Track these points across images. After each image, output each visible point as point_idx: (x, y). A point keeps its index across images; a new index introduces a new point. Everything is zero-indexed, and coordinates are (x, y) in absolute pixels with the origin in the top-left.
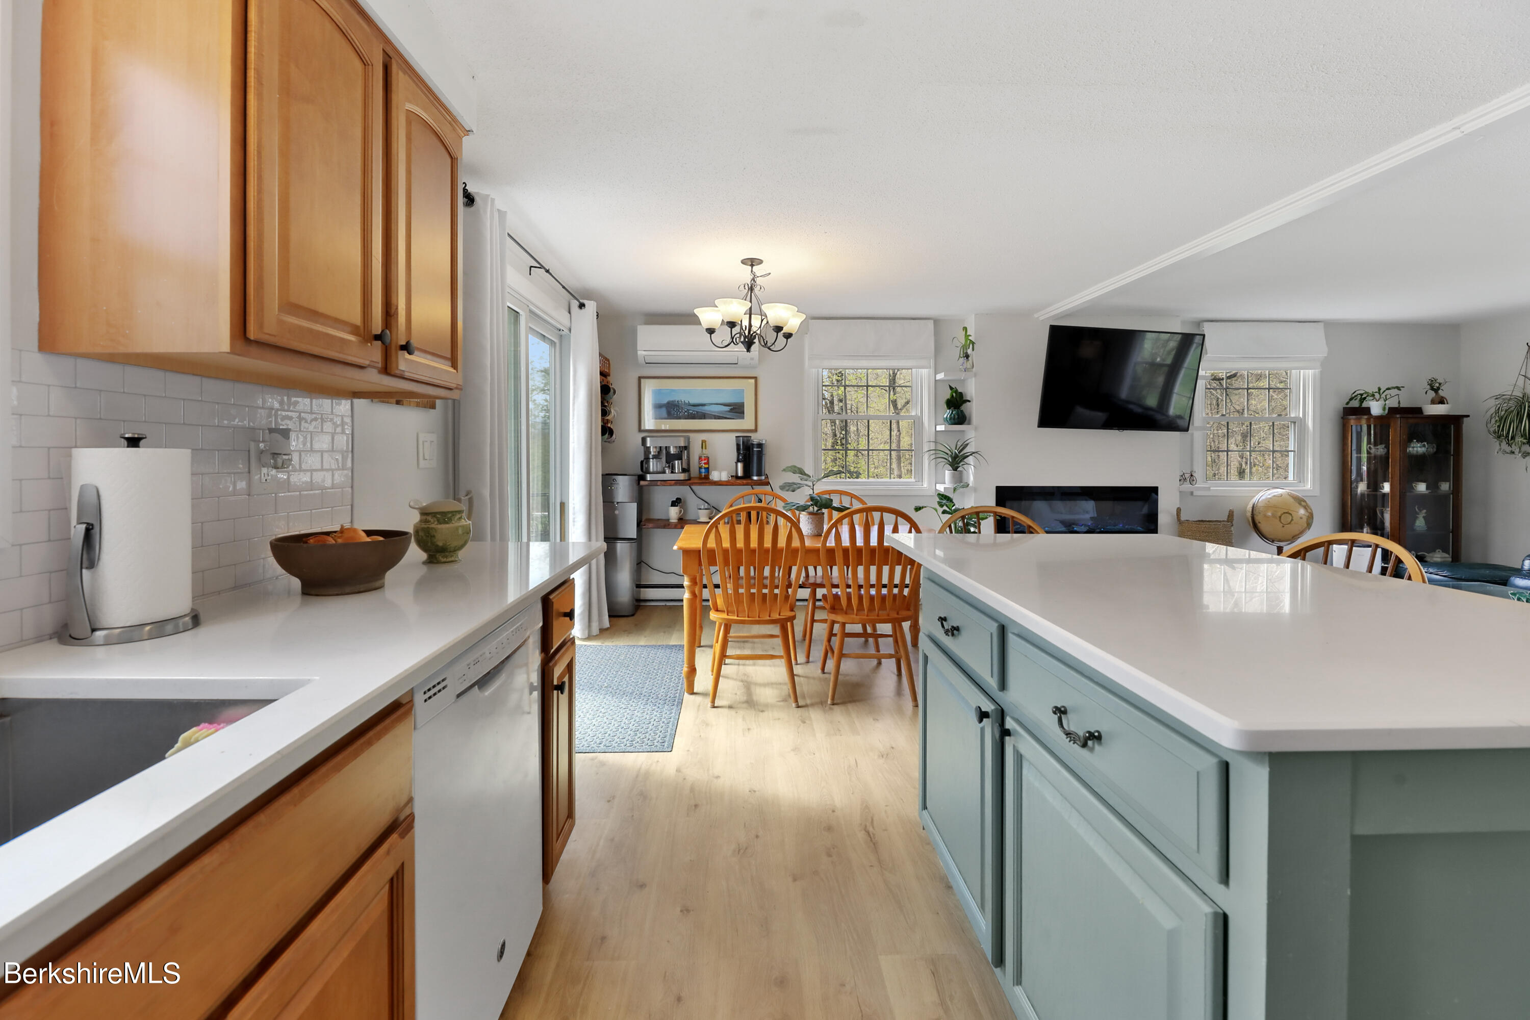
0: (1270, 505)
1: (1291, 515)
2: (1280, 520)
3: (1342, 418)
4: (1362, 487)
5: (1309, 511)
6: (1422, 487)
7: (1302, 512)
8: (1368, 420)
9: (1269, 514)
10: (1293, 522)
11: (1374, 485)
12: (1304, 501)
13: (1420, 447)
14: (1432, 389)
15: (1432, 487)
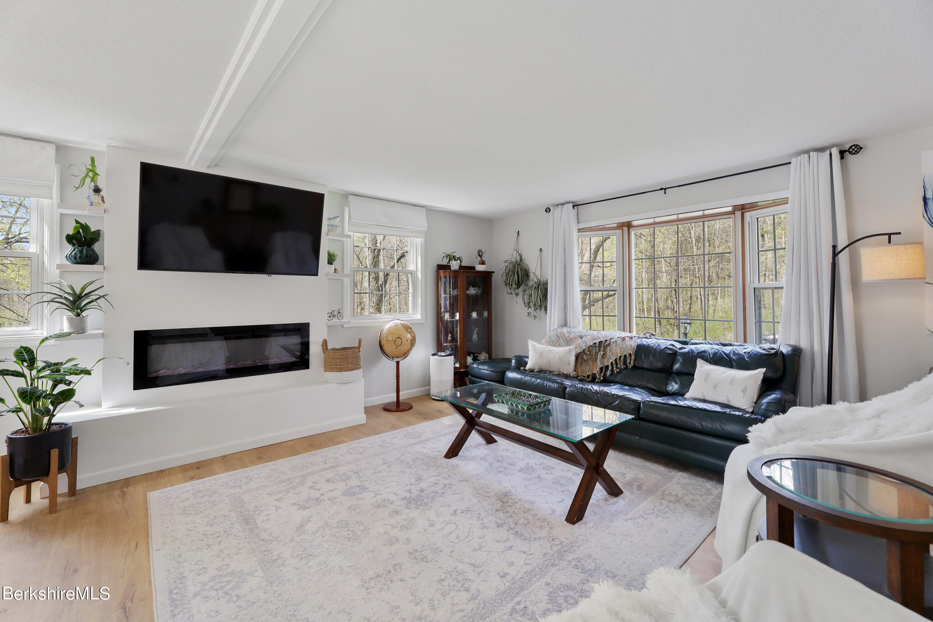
0: (391, 332)
1: (401, 339)
2: (395, 343)
3: (436, 271)
4: (446, 316)
5: (413, 335)
6: (474, 315)
7: (409, 336)
8: (449, 272)
9: (390, 339)
10: (402, 344)
11: (452, 316)
12: (411, 328)
13: (473, 290)
14: (479, 255)
15: (480, 314)
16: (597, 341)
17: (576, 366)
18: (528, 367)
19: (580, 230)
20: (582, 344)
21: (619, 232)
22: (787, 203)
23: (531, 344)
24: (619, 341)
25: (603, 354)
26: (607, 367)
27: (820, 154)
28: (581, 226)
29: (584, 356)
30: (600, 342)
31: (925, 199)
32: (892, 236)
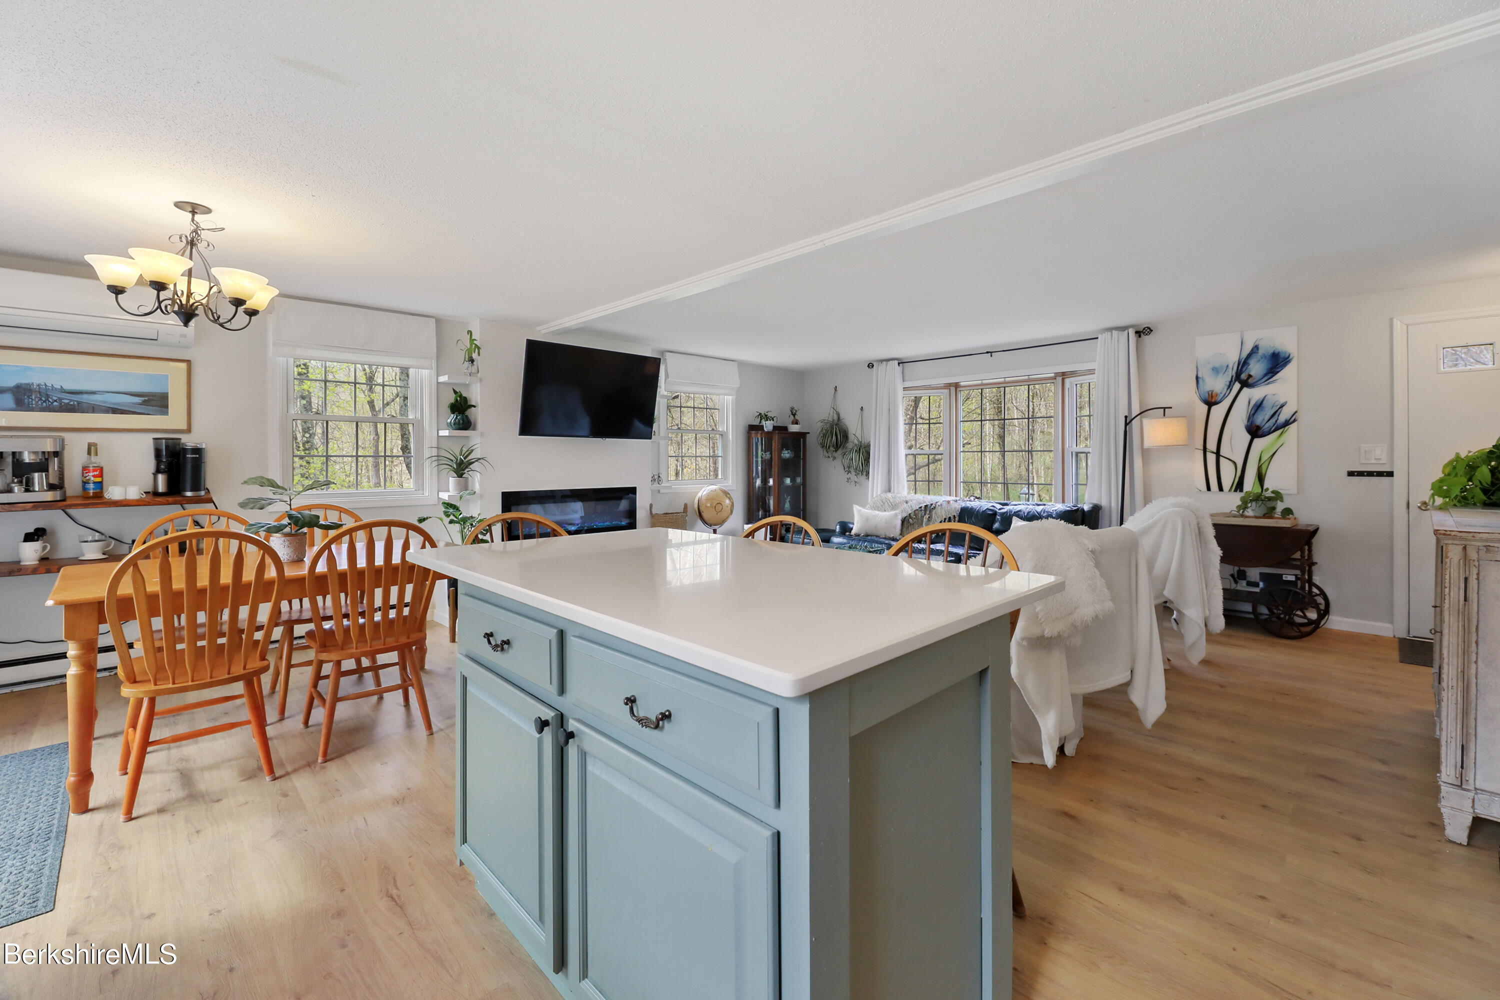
0: (710, 497)
1: (721, 504)
2: (715, 509)
3: (747, 432)
4: (758, 482)
5: (731, 501)
6: (788, 481)
7: (727, 501)
8: (761, 434)
9: (709, 505)
10: (722, 510)
11: (765, 481)
12: (729, 494)
13: (787, 454)
14: (792, 414)
15: (793, 480)
16: (923, 505)
17: (902, 530)
18: (853, 532)
19: (905, 389)
20: (908, 510)
21: (946, 391)
22: (1094, 373)
23: (856, 508)
24: (945, 504)
25: (929, 517)
27: (1121, 332)
28: (907, 384)
29: (910, 520)
30: (926, 506)
31: (1197, 378)
32: (1166, 410)
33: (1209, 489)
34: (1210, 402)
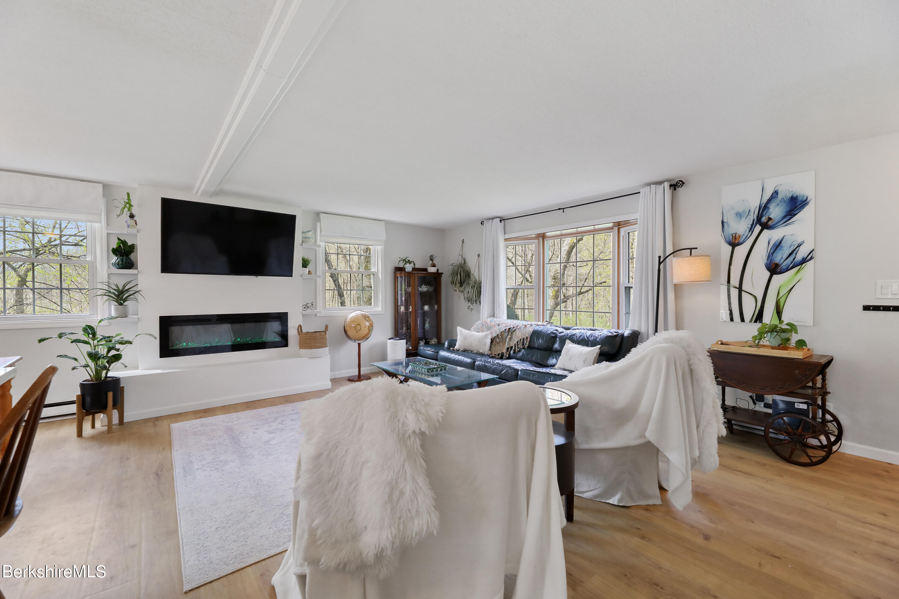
0: (353, 320)
1: (360, 325)
2: (355, 329)
3: (394, 272)
4: (402, 309)
5: (370, 323)
6: (427, 308)
7: (367, 324)
8: (405, 274)
9: (352, 325)
10: (361, 329)
11: (407, 308)
12: (369, 317)
13: (425, 288)
14: (431, 260)
15: (431, 306)
16: (507, 328)
17: (491, 347)
18: (456, 347)
19: (506, 240)
20: (496, 331)
21: (536, 241)
22: (637, 224)
23: (459, 329)
24: (523, 327)
25: (510, 338)
26: (512, 347)
27: (658, 186)
28: (507, 236)
29: (497, 339)
30: (509, 329)
31: (723, 222)
32: (692, 250)
33: (732, 320)
34: (734, 243)
